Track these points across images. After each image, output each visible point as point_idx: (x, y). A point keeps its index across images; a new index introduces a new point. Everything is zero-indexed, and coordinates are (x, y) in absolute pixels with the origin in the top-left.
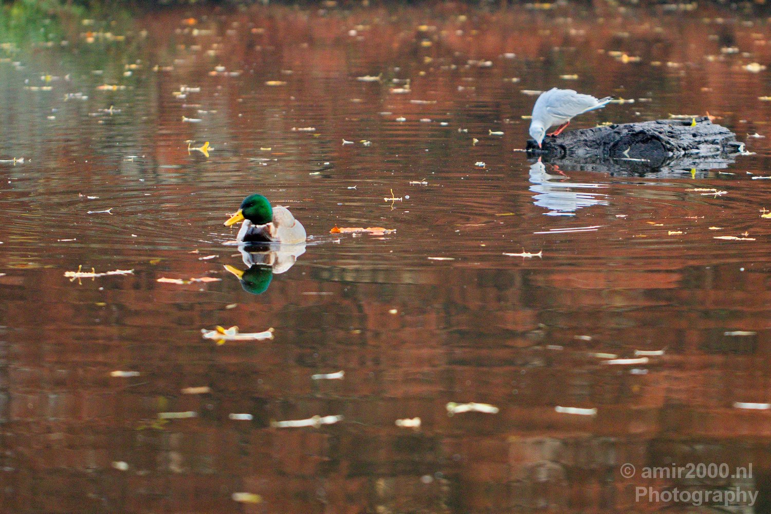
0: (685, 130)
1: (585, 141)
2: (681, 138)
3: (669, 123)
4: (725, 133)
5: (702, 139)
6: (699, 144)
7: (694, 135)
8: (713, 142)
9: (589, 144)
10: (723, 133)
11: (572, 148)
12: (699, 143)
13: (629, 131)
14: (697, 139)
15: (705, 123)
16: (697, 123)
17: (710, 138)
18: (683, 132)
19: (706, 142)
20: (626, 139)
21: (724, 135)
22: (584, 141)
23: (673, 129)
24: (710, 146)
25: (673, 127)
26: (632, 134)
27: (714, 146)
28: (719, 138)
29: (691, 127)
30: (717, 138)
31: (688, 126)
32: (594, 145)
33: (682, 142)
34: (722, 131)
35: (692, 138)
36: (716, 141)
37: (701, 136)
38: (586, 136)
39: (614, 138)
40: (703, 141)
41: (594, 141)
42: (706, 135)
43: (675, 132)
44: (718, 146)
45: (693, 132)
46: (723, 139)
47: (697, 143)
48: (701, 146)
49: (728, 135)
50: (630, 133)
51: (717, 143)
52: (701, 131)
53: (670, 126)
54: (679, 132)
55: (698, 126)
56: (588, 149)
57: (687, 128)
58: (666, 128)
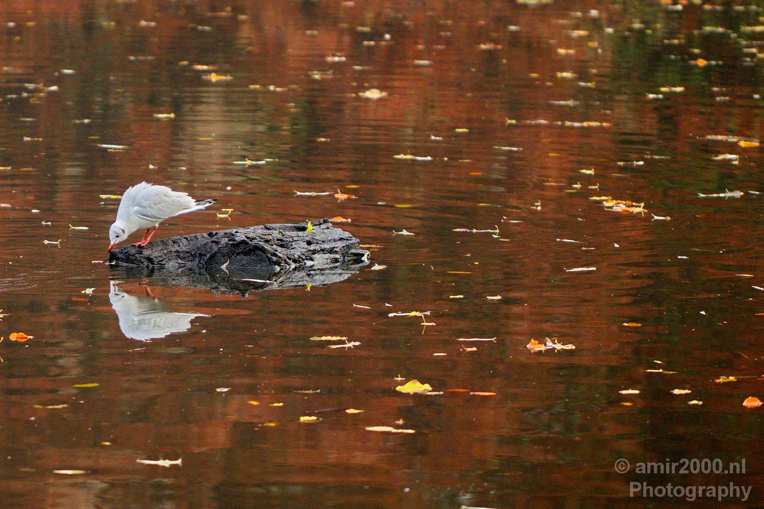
0: (298, 236)
1: (177, 252)
2: (293, 247)
3: (280, 228)
4: (347, 240)
5: (318, 247)
6: (314, 254)
7: (309, 243)
8: (331, 251)
9: (181, 255)
10: (344, 239)
11: (161, 261)
12: (314, 252)
13: (229, 240)
14: (312, 247)
15: (323, 226)
16: (314, 227)
17: (327, 246)
18: (295, 239)
19: (323, 250)
20: (225, 251)
21: (345, 241)
22: (175, 252)
23: (283, 235)
24: (328, 255)
25: (284, 233)
26: (232, 245)
27: (333, 256)
28: (340, 245)
29: (306, 232)
30: (336, 246)
31: (303, 232)
32: (189, 256)
33: (293, 251)
34: (343, 237)
35: (306, 246)
36: (335, 249)
37: (317, 243)
38: (179, 246)
39: (211, 248)
40: (319, 249)
41: (188, 252)
42: (323, 242)
43: (285, 239)
44: (337, 256)
45: (307, 239)
46: (343, 247)
47: (311, 252)
48: (316, 256)
49: (350, 242)
50: (230, 243)
51: (336, 252)
52: (317, 238)
53: (280, 232)
54: (291, 240)
55: (314, 231)
56: (180, 261)
57: (301, 233)
58: (276, 234)
